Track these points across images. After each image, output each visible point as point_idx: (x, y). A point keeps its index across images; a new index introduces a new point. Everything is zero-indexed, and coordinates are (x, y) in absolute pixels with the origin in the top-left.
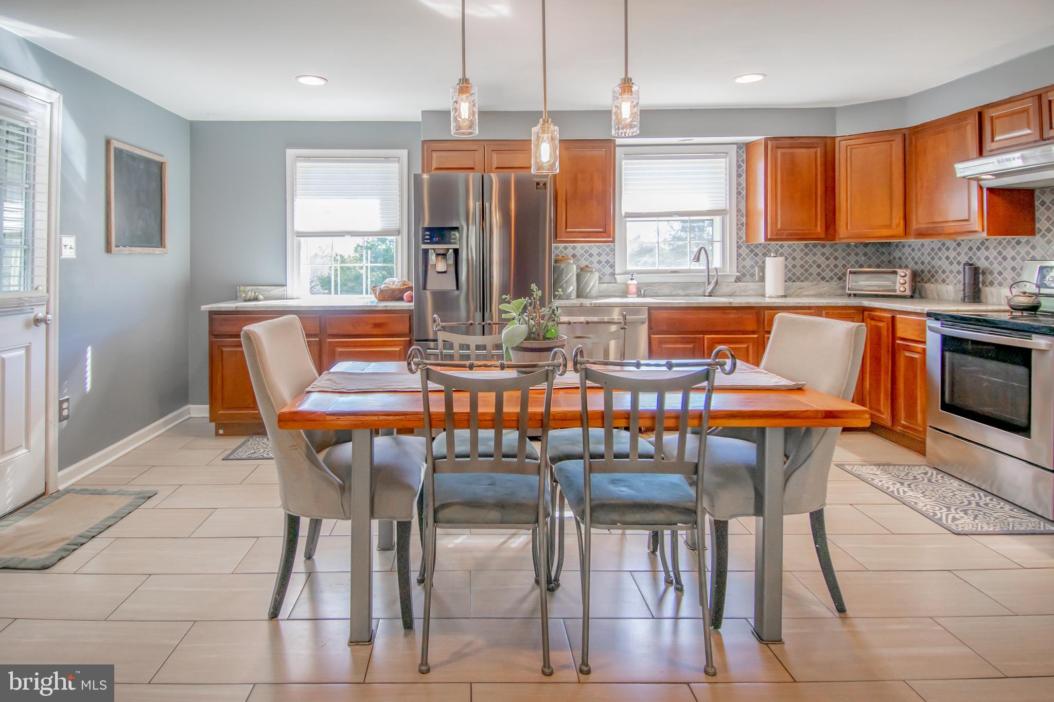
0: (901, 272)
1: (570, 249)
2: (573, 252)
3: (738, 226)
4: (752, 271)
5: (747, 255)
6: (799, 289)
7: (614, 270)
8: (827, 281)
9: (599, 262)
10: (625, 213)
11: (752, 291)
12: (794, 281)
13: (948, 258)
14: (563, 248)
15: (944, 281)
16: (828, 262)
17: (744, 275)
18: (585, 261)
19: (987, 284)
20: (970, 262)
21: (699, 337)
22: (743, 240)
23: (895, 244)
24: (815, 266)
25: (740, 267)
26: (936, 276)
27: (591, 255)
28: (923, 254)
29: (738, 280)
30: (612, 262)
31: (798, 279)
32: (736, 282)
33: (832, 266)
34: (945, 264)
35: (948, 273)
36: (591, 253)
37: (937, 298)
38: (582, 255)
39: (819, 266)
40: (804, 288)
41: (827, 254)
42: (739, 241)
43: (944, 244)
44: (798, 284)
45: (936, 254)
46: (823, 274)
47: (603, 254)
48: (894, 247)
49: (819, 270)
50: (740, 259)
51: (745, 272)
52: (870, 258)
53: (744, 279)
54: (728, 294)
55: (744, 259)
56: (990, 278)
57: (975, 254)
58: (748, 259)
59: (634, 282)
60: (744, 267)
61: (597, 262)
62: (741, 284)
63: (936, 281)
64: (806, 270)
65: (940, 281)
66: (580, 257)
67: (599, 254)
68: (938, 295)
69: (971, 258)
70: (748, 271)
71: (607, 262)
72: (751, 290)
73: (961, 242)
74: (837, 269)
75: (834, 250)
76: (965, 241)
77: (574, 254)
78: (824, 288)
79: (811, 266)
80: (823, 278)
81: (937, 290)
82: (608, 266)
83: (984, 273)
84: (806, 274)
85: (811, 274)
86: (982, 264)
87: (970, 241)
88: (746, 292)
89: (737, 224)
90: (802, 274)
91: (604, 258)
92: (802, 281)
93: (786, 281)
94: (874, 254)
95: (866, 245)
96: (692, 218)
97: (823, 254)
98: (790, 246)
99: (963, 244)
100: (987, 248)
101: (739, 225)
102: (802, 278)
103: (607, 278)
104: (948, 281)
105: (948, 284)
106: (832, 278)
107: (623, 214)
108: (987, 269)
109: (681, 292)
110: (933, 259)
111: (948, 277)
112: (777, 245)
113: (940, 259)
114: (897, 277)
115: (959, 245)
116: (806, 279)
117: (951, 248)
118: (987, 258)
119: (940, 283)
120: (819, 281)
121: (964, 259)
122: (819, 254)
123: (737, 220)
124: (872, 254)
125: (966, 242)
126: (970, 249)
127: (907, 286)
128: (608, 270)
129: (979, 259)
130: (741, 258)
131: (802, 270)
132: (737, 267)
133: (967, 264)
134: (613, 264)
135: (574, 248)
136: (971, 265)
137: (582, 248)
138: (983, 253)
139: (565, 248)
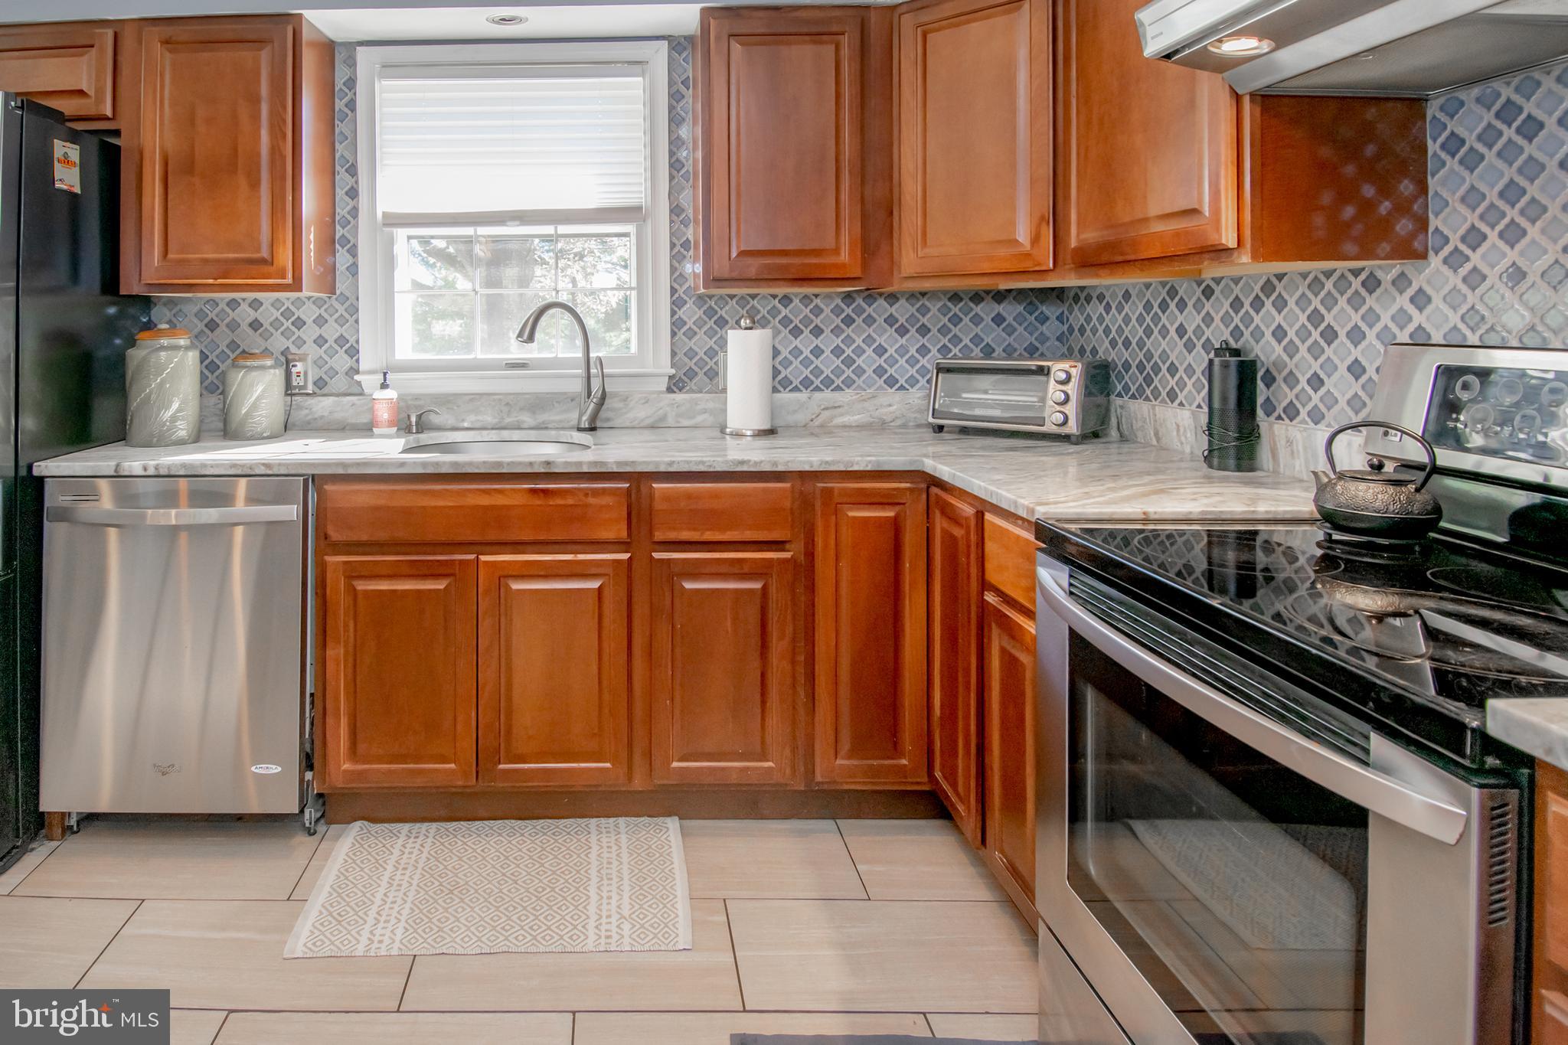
0: (1059, 369)
1: (244, 306)
2: (252, 315)
3: (676, 250)
4: (711, 363)
5: (699, 323)
6: (826, 409)
7: (357, 361)
8: (902, 388)
9: (320, 341)
10: (384, 213)
11: (706, 416)
12: (817, 389)
13: (1181, 331)
14: (228, 304)
15: (1172, 396)
16: (903, 341)
17: (691, 374)
18: (283, 339)
19: (1279, 410)
20: (1233, 344)
21: (461, 562)
22: (686, 285)
23: (1072, 294)
24: (869, 352)
25: (680, 355)
26: (1156, 381)
27: (299, 323)
28: (1127, 320)
29: (675, 385)
30: (352, 340)
31: (828, 383)
32: (670, 390)
33: (913, 351)
34: (1176, 351)
35: (1181, 373)
36: (299, 318)
37: (1154, 442)
38: (276, 324)
39: (880, 351)
40: (839, 407)
41: (902, 320)
42: (676, 286)
43: (1173, 292)
44: (827, 396)
45: (1156, 319)
46: (891, 371)
47: (331, 321)
48: (1071, 300)
49: (881, 361)
50: (680, 334)
51: (694, 367)
52: (1010, 331)
53: (692, 385)
54: (648, 422)
55: (691, 334)
56: (1285, 395)
57: (1247, 320)
58: (701, 334)
59: (391, 394)
60: (691, 354)
61: (315, 342)
62: (679, 397)
63: (1156, 394)
64: (849, 362)
65: (1164, 394)
66: (272, 330)
67: (320, 321)
68: (1156, 434)
69: (1237, 333)
70: (701, 363)
71: (341, 340)
72: (705, 411)
73: (1213, 285)
74: (927, 358)
75: (918, 310)
76: (1223, 283)
77: (256, 319)
78: (890, 405)
79: (860, 352)
80: (891, 382)
81: (1155, 421)
82: (341, 352)
83: (1269, 380)
84: (848, 372)
85: (860, 372)
86: (1266, 351)
87: (1236, 281)
88: (693, 417)
89: (673, 245)
90: (837, 371)
91: (332, 331)
92: (838, 388)
93: (775, 390)
94: (1020, 320)
95: (1000, 296)
96: (563, 229)
97: (891, 321)
98: (806, 299)
99: (1217, 290)
100: (1280, 305)
101: (678, 248)
102: (838, 382)
103: (339, 383)
104: (1181, 397)
105: (1181, 404)
106: (912, 382)
107: (379, 215)
108: (1279, 365)
109: (527, 419)
110: (1148, 332)
111: (1182, 385)
112: (774, 297)
113: (1164, 331)
114: (1048, 382)
115: (1208, 293)
116: (849, 383)
117: (1190, 304)
118: (1279, 333)
119: (1163, 401)
120: (880, 388)
121: (1219, 334)
122: (880, 320)
123: (672, 234)
124: (1014, 319)
125: (1227, 285)
126: (1237, 305)
127: (1071, 409)
128: (341, 361)
129: (1258, 335)
130: (683, 331)
131: (838, 362)
132: (674, 354)
133: (1226, 350)
134: (355, 345)
135: (256, 304)
136: (1236, 353)
137: (276, 304)
138: (1267, 318)
139: (233, 304)
